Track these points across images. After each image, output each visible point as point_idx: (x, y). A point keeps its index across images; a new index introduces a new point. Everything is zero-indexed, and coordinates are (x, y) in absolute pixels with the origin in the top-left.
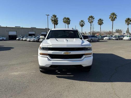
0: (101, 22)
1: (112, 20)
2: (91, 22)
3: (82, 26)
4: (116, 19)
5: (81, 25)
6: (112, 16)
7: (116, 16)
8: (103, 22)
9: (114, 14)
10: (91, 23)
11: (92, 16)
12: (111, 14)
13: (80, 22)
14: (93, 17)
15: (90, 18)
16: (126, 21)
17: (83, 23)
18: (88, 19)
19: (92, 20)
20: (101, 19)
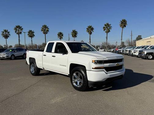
0: (31, 34)
1: (44, 33)
2: (19, 33)
3: (6, 37)
4: (48, 32)
5: (4, 36)
6: (44, 29)
7: (48, 29)
8: (34, 34)
9: (46, 26)
10: (19, 35)
11: (19, 26)
12: (43, 26)
13: (3, 32)
14: (21, 27)
15: (18, 29)
16: (58, 35)
17: (7, 33)
18: (15, 29)
19: (20, 31)
20: (31, 31)
